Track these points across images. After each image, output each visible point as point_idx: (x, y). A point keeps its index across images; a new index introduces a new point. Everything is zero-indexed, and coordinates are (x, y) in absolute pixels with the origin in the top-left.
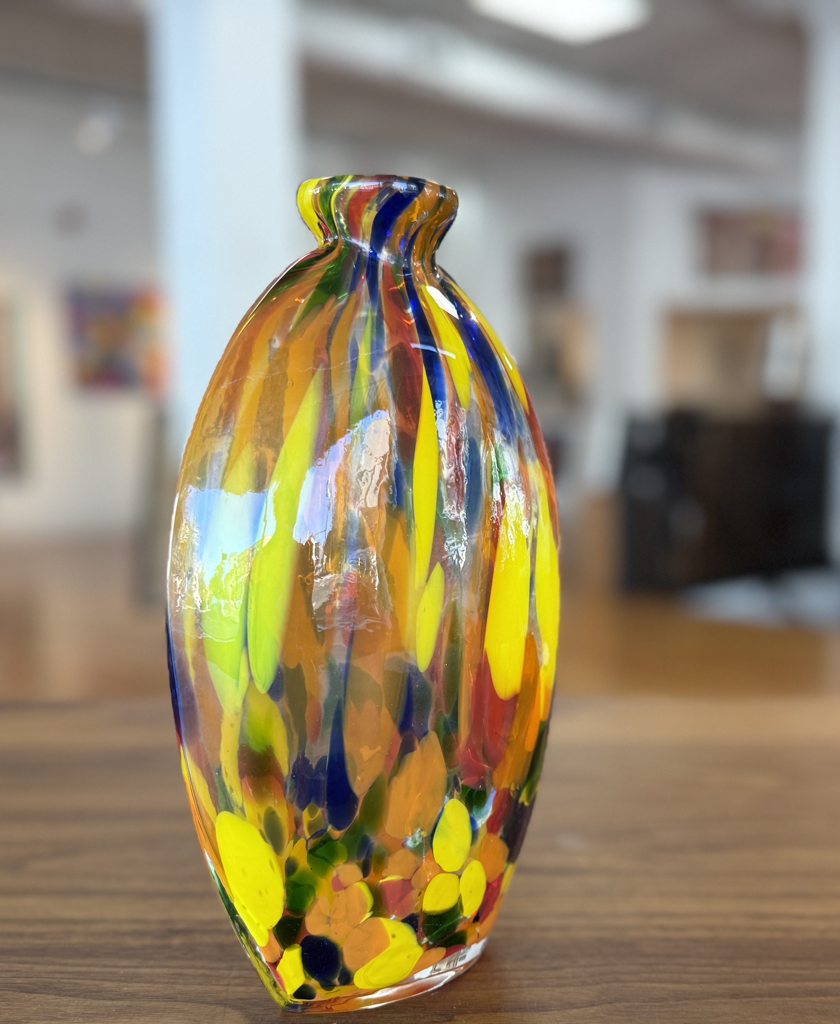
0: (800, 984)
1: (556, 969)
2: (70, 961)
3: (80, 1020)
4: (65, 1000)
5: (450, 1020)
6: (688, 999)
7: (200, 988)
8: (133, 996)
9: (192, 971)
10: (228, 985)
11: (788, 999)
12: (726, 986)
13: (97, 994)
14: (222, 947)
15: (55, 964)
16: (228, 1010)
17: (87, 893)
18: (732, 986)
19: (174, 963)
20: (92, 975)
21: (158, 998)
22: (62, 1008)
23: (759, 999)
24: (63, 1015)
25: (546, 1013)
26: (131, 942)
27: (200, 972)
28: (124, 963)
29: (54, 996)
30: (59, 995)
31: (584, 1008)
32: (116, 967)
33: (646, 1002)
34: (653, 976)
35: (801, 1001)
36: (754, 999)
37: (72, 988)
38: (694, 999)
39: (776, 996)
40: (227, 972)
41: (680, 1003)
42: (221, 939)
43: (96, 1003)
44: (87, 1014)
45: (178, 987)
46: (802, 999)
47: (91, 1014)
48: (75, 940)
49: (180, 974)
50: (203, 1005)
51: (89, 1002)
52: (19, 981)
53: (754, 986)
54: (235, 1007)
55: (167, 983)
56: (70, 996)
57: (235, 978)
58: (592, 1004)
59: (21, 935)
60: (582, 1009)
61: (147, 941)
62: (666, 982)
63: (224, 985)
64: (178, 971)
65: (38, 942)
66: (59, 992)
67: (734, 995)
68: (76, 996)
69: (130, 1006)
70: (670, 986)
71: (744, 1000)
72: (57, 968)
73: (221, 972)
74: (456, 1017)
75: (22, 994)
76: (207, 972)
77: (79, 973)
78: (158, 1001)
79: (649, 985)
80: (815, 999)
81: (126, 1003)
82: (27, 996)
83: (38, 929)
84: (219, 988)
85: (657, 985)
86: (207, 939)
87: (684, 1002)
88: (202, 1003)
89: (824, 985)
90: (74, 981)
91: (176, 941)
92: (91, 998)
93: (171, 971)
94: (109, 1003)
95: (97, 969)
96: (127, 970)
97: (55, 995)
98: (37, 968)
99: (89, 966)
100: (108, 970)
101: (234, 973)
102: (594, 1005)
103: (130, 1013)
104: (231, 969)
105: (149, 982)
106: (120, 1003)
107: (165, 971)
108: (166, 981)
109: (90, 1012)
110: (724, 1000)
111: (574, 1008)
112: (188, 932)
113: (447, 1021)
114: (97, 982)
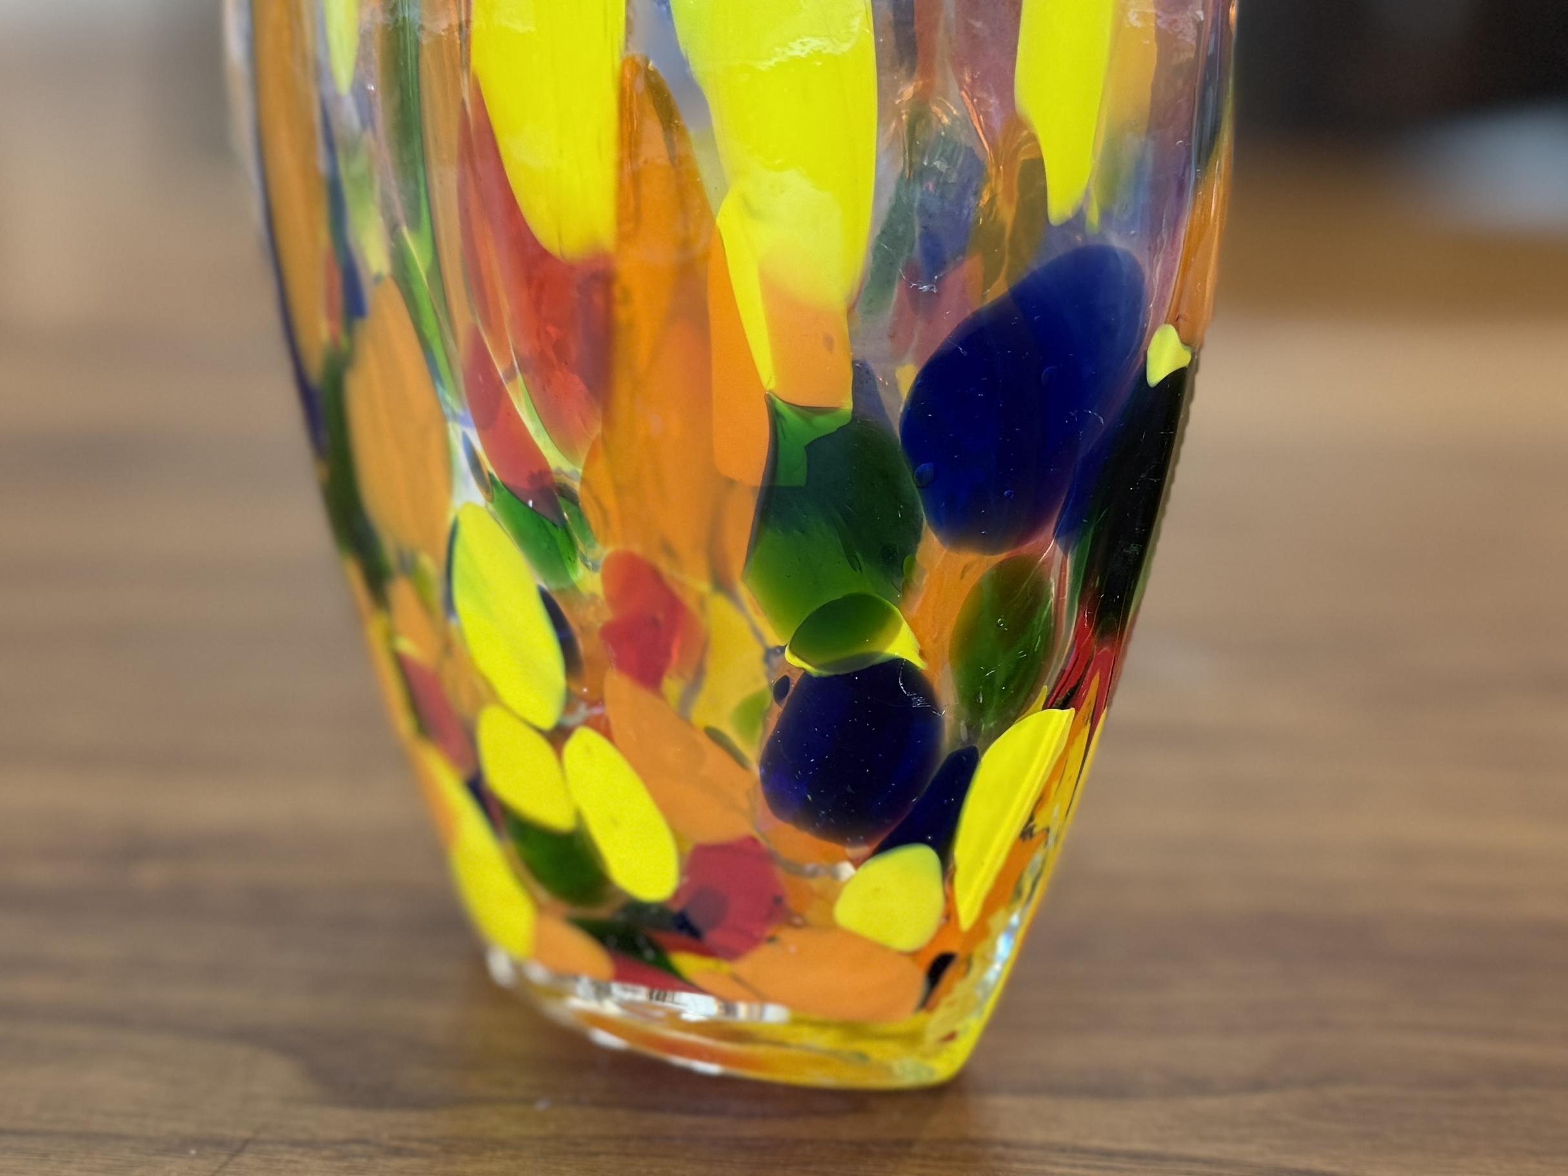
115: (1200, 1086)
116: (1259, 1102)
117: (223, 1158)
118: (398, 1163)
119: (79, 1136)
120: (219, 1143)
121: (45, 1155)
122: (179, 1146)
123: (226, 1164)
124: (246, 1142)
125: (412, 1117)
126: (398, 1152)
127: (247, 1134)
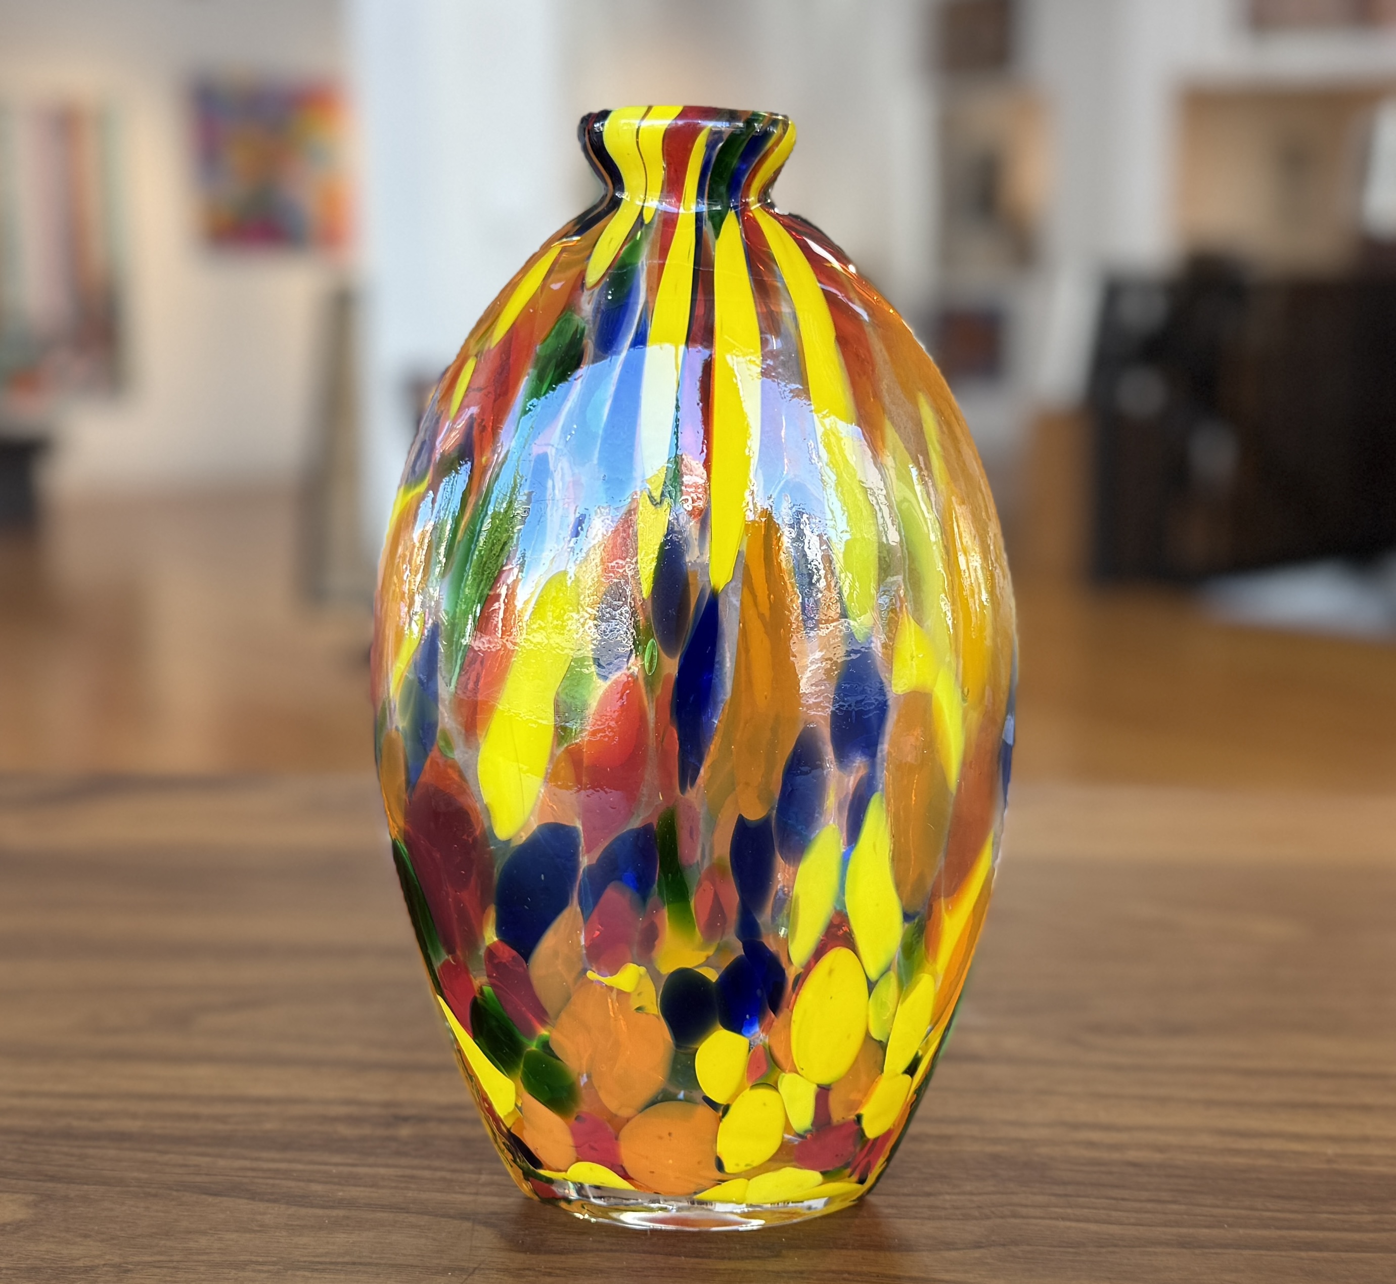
0: (1284, 1233)
1: (929, 1194)
2: (264, 1155)
3: (284, 1234)
4: (261, 1206)
5: (776, 1256)
6: (1116, 1246)
7: (439, 1196)
8: (350, 1204)
9: (427, 1173)
10: (477, 1194)
11: (1262, 1252)
12: (1175, 1230)
13: (303, 1200)
14: (466, 1141)
15: (244, 1158)
16: (477, 1227)
17: (282, 1062)
18: (1184, 1231)
19: (403, 1161)
20: (295, 1175)
21: (383, 1208)
22: (259, 1217)
23: (1219, 1251)
24: (261, 1226)
25: (911, 1253)
26: (344, 1130)
27: (439, 1174)
28: (337, 1159)
29: (246, 1201)
30: (253, 1199)
31: (965, 1251)
32: (326, 1164)
33: (1055, 1247)
34: (1069, 1211)
35: (1281, 1256)
36: (1212, 1251)
37: (269, 1191)
38: (1125, 1246)
39: (1247, 1247)
40: (474, 1177)
41: (1104, 1250)
42: (465, 1131)
43: (303, 1211)
44: (292, 1225)
45: (410, 1194)
46: (1283, 1253)
47: (298, 1225)
48: (268, 1126)
49: (412, 1177)
50: (445, 1219)
51: (293, 1210)
52: (198, 1179)
53: (1215, 1232)
54: (486, 1224)
55: (396, 1188)
56: (267, 1201)
57: (484, 1185)
58: (977, 1245)
59: (196, 1117)
60: (961, 1252)
61: (366, 1130)
62: (1087, 1220)
63: (471, 1194)
64: (408, 1172)
65: (220, 1127)
66: (254, 1196)
67: (1183, 1243)
68: (275, 1201)
69: (348, 1218)
70: (1093, 1227)
71: (1197, 1251)
72: (247, 1163)
73: (467, 1176)
74: (784, 1252)
75: (204, 1196)
76: (448, 1175)
77: (277, 1171)
78: (383, 1211)
79: (1061, 1224)
80: (1303, 1254)
81: (341, 1213)
82: (210, 1199)
83: (218, 1109)
84: (465, 1198)
85: (1074, 1224)
86: (445, 1130)
87: (1111, 1249)
88: (443, 1216)
89: (1321, 1235)
90: (271, 1181)
91: (405, 1131)
92: (295, 1205)
93: (400, 1172)
94: (320, 1212)
95: (300, 1167)
96: (341, 1168)
97: (248, 1199)
98: (221, 1163)
99: (290, 1161)
100: (316, 1167)
101: (484, 1178)
102: (980, 1247)
103: (348, 1225)
104: (479, 1171)
105: (372, 1186)
106: (335, 1213)
107: (391, 1171)
108: (394, 1184)
109: (295, 1223)
110: (1168, 1250)
111: (949, 1249)
112: (421, 1120)
113: (773, 1257)
114: (302, 1184)
115: (950, 1246)
116: (977, 1253)
117: (465, 1277)
118: (549, 1280)
119: (393, 1266)
120: (462, 1270)
121: (378, 1274)
122: (444, 1271)
123: (466, 1279)
124: (475, 1269)
125: (556, 1258)
126: (550, 1274)
127: (476, 1266)
